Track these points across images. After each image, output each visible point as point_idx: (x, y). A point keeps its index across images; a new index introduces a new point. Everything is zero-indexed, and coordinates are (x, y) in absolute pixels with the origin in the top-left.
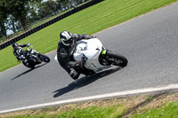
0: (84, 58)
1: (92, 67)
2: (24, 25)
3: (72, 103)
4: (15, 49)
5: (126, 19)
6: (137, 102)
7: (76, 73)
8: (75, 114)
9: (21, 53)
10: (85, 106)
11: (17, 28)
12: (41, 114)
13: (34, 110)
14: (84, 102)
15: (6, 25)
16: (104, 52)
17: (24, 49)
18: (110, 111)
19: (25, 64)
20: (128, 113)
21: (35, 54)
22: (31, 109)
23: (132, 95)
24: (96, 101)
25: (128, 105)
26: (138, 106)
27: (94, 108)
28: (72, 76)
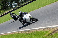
0: (26, 19)
1: (28, 21)
2: (18, 4)
3: (34, 29)
4: (11, 14)
5: (52, 3)
6: (56, 29)
7: (23, 23)
8: (35, 33)
9: (13, 16)
10: (39, 30)
11: (16, 5)
12: (24, 33)
13: (22, 32)
14: (38, 29)
15: (13, 4)
16: (31, 17)
17: (13, 14)
18: (47, 32)
19: (14, 19)
20: (53, 33)
21: (17, 16)
22: (21, 31)
23: (54, 27)
24: (42, 29)
25: (53, 30)
26: (56, 31)
27: (42, 31)
28: (22, 24)
